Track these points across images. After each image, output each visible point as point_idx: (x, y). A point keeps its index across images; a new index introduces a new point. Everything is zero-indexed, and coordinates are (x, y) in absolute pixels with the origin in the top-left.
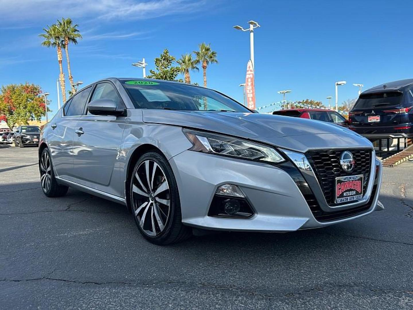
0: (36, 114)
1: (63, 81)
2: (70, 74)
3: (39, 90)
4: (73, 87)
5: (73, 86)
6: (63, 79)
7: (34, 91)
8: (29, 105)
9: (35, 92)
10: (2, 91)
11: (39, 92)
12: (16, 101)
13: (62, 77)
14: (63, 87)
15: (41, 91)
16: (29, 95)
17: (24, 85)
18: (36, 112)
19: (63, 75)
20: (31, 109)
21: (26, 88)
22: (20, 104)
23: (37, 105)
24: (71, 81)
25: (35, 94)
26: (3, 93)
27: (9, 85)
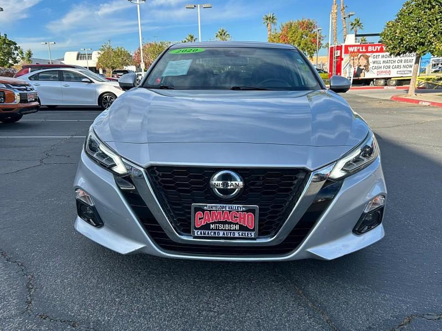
0: (308, 51)
1: (335, 13)
2: (343, 4)
3: (314, 25)
4: (343, 20)
5: (345, 18)
6: (335, 11)
7: (309, 26)
8: (303, 41)
9: (311, 28)
10: (280, 28)
11: (314, 27)
12: (291, 39)
13: (334, 9)
14: (335, 20)
15: (316, 26)
16: (304, 32)
17: (301, 21)
18: (309, 49)
19: (336, 6)
20: (304, 46)
21: (302, 24)
22: (295, 41)
23: (311, 41)
24: (343, 12)
25: (310, 29)
26: (282, 30)
27: (287, 22)
